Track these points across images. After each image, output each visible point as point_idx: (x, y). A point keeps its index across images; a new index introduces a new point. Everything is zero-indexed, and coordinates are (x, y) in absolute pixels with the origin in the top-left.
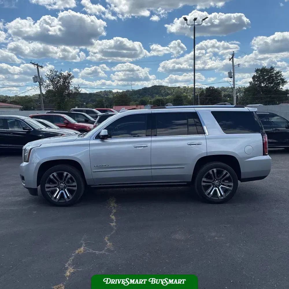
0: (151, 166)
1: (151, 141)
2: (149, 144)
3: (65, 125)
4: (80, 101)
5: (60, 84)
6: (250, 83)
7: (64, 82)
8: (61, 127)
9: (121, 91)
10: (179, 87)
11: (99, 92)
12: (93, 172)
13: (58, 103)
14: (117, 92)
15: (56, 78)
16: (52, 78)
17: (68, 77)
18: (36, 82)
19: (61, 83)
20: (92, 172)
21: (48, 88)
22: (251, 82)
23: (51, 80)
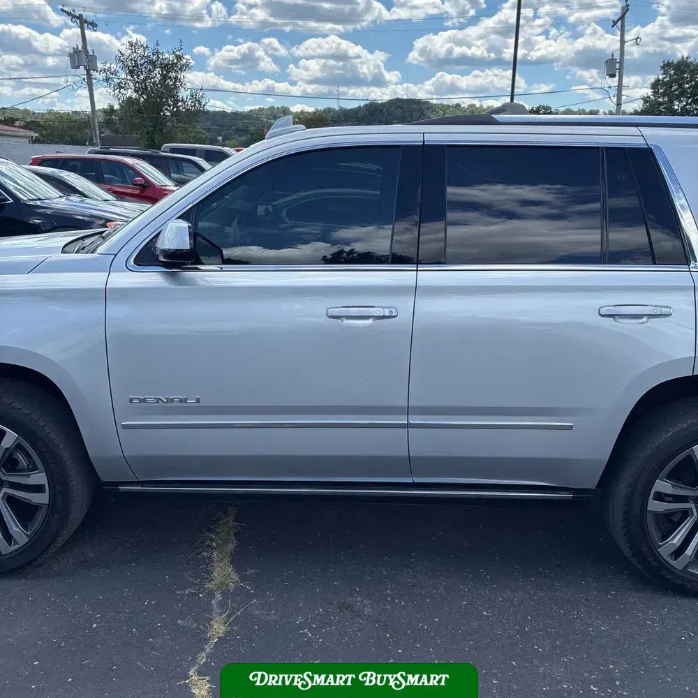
0: (408, 411)
1: (415, 290)
2: (404, 306)
3: (137, 192)
4: (209, 130)
5: (155, 81)
6: (646, 100)
7: (164, 77)
8: (120, 196)
9: (311, 110)
10: (458, 106)
11: (255, 110)
12: (124, 427)
13: (148, 133)
14: (302, 112)
15: (141, 65)
16: (131, 63)
17: (174, 65)
18: (78, 67)
19: (156, 79)
20: (120, 429)
21: (121, 90)
22: (648, 97)
23: (131, 68)
